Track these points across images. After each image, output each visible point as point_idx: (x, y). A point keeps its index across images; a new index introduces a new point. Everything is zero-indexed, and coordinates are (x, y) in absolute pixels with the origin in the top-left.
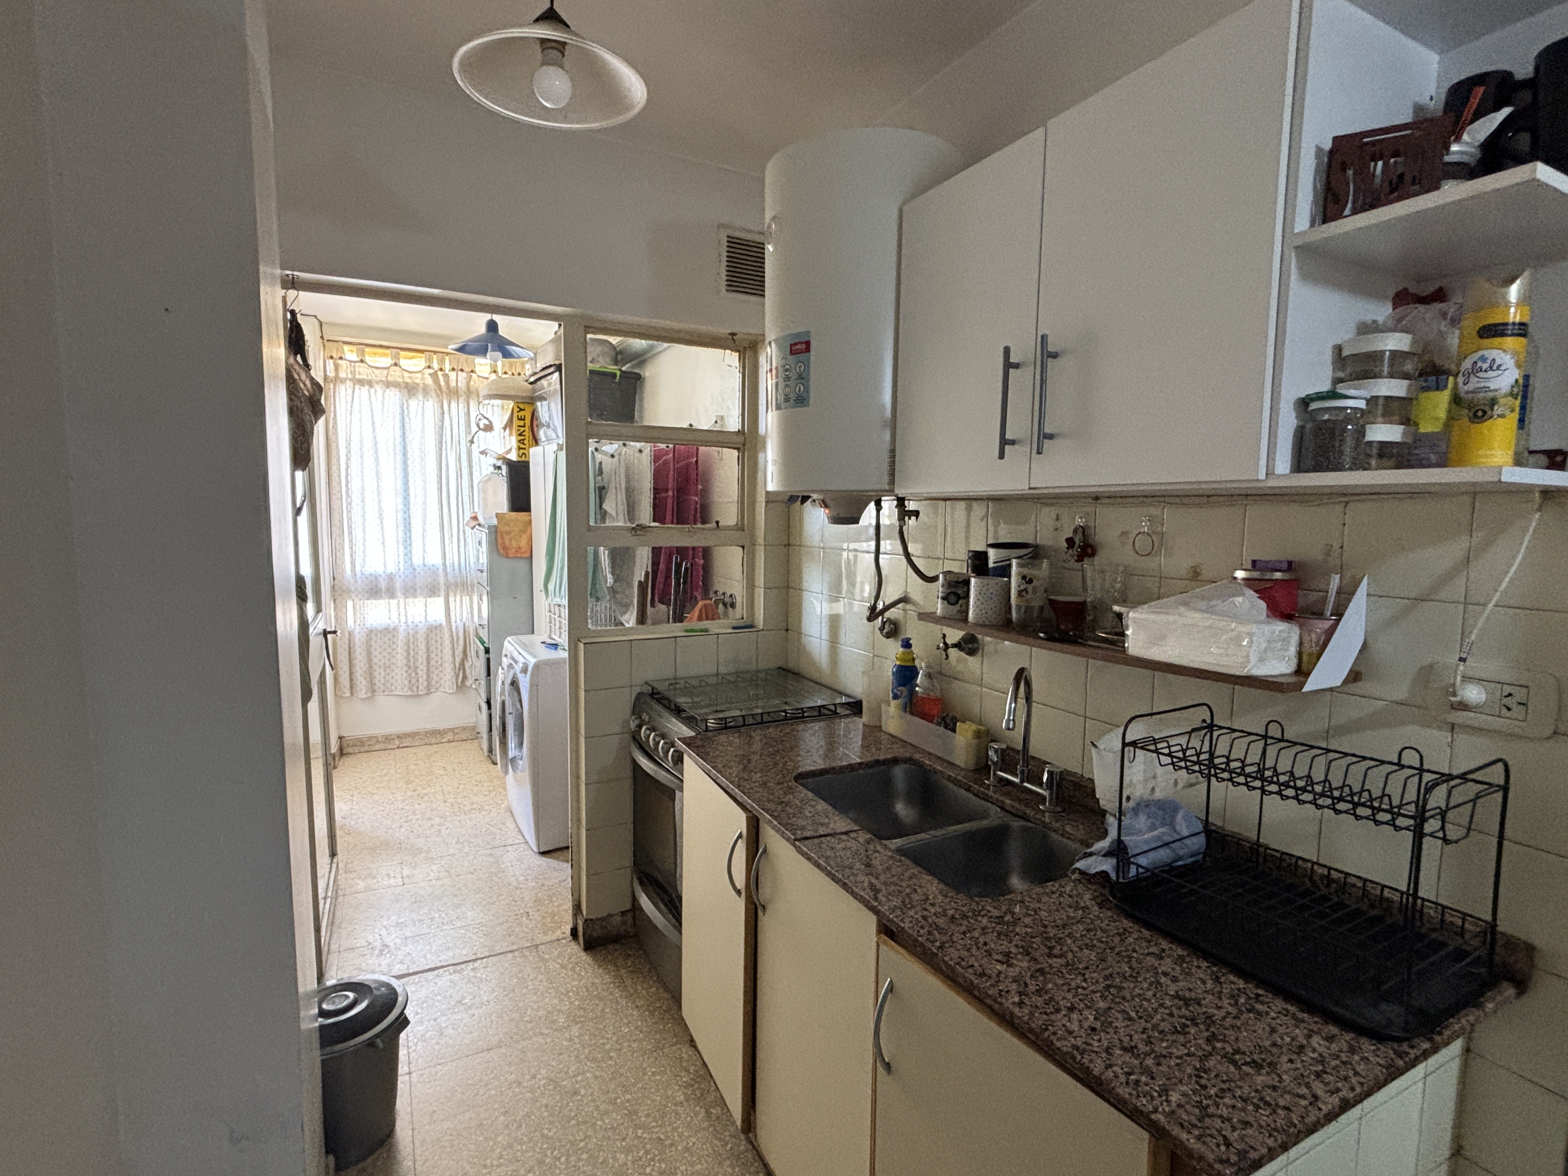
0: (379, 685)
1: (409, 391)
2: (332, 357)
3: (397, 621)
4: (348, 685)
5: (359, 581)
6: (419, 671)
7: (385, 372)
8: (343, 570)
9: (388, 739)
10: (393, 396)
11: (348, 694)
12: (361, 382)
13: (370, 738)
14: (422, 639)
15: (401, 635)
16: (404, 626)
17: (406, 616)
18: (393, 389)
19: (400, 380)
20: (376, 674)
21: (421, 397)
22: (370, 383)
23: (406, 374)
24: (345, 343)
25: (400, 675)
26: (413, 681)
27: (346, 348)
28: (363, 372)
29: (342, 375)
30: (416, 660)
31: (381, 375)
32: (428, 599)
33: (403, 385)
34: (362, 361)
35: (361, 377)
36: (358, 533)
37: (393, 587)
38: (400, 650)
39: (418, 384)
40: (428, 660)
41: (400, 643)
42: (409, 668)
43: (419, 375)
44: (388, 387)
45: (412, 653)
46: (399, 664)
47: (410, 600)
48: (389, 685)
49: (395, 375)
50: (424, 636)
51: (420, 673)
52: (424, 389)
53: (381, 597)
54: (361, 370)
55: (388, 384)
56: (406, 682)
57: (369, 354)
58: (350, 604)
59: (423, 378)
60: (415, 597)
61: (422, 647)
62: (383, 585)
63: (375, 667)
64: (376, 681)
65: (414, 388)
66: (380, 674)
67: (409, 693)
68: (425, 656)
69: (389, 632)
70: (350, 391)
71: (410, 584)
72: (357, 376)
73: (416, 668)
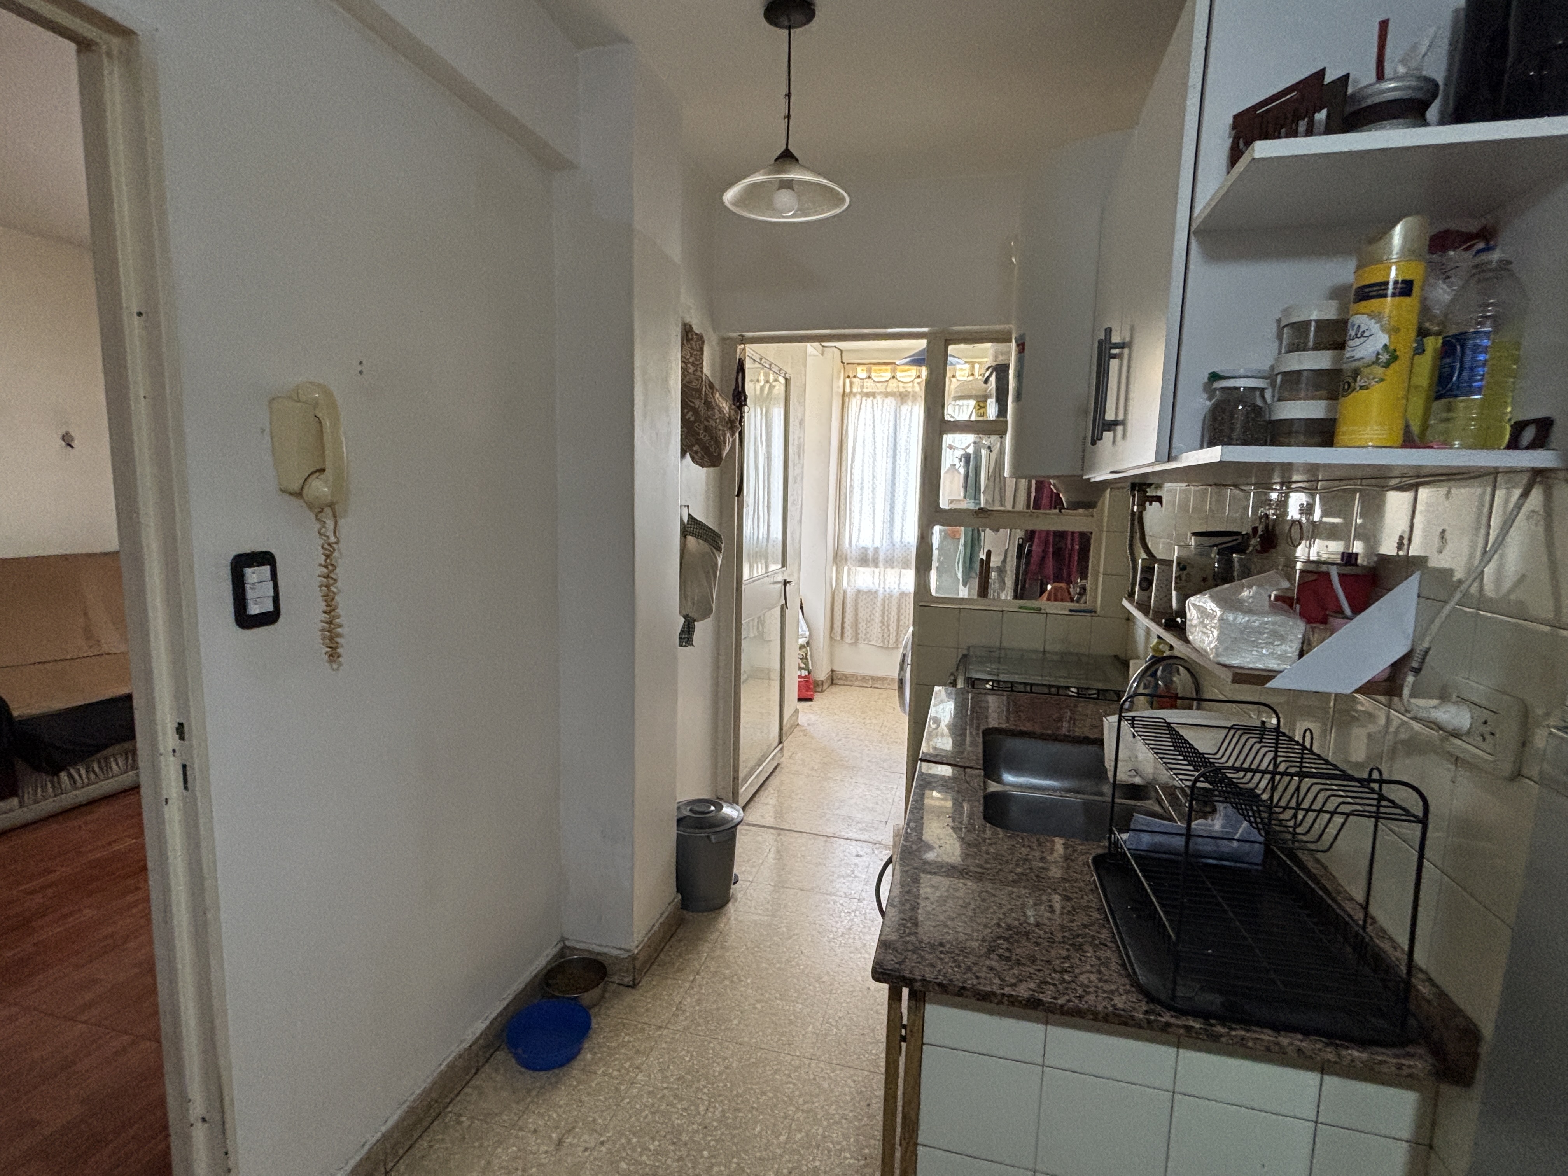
0: (862, 636)
1: (902, 399)
2: (849, 377)
3: (877, 586)
4: (839, 631)
5: (854, 552)
6: (890, 628)
7: (885, 384)
8: (844, 542)
9: (864, 678)
10: (891, 402)
11: (839, 638)
12: (867, 395)
13: (853, 675)
14: (894, 602)
15: (881, 596)
16: (881, 591)
17: (884, 582)
18: (890, 398)
19: (895, 390)
20: (860, 626)
21: (910, 403)
22: (873, 395)
23: (901, 385)
24: (859, 364)
25: (876, 630)
26: (886, 636)
27: (859, 368)
28: (869, 386)
29: (855, 390)
30: (889, 619)
31: (881, 388)
32: (903, 571)
33: (898, 394)
34: (869, 377)
35: (868, 390)
36: (856, 515)
37: (877, 558)
38: (878, 610)
39: (909, 392)
40: (899, 620)
41: (879, 604)
42: (884, 625)
43: (911, 384)
44: (887, 397)
45: (886, 613)
46: (877, 621)
47: (889, 570)
48: (868, 636)
49: (892, 386)
50: (897, 600)
51: (892, 630)
52: (913, 396)
53: (867, 566)
54: (869, 384)
55: (887, 395)
56: (880, 636)
57: (876, 371)
58: (846, 568)
59: (913, 387)
60: (893, 568)
61: (894, 609)
62: (870, 554)
63: (860, 620)
64: (859, 631)
65: (906, 396)
66: (862, 625)
67: (881, 645)
68: (896, 617)
69: (872, 594)
70: (859, 402)
71: (890, 557)
72: (865, 390)
73: (888, 626)
